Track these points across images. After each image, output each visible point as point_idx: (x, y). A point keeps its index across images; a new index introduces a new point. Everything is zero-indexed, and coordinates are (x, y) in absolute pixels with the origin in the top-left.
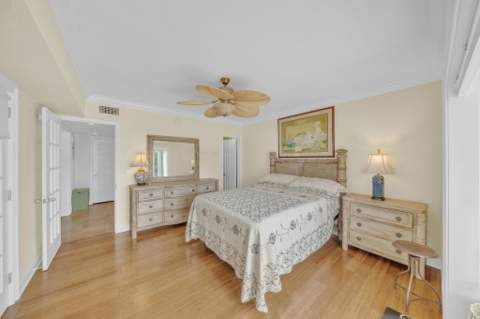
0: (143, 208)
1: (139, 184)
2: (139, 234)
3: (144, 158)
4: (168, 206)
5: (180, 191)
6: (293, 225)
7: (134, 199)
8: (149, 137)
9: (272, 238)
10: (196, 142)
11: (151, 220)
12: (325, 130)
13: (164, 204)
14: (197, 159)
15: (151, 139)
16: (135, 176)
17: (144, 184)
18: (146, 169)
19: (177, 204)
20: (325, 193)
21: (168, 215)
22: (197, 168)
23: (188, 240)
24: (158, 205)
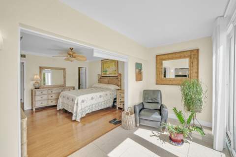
0: (38, 98)
1: (36, 88)
2: (36, 109)
3: (38, 77)
4: (50, 98)
5: (55, 91)
6: (92, 98)
7: (34, 94)
8: (40, 67)
9: (83, 101)
10: (64, 69)
11: (42, 103)
12: (115, 66)
13: (48, 96)
14: (65, 77)
15: (41, 68)
16: (34, 85)
17: (38, 88)
18: (39, 82)
19: (54, 97)
20: (111, 89)
21: (50, 101)
22: (65, 82)
23: (58, 109)
24: (45, 97)
